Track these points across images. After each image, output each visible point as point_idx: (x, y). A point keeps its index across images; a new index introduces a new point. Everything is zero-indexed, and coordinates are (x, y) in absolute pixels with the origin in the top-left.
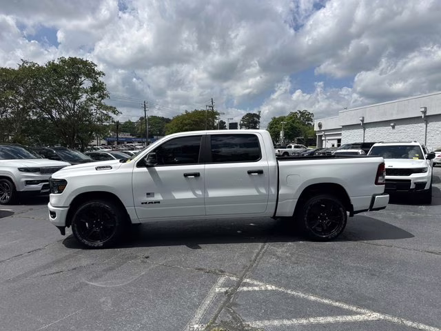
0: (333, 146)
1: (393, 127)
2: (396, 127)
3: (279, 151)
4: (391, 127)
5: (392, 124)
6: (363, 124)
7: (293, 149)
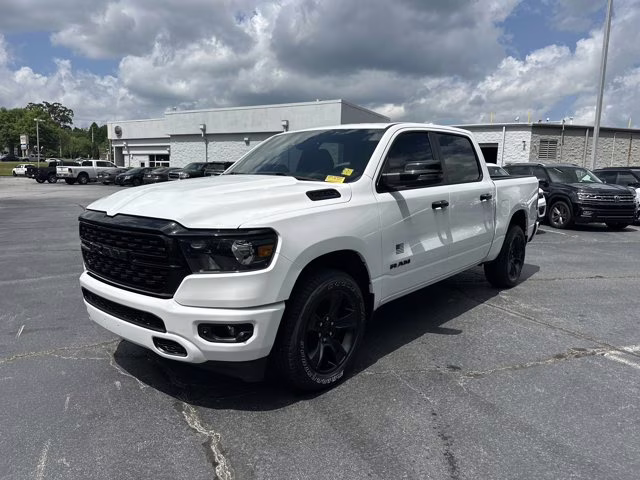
0: (143, 164)
1: (248, 143)
2: (251, 143)
3: (70, 170)
4: (244, 143)
5: (246, 139)
6: (205, 135)
7: (94, 166)
